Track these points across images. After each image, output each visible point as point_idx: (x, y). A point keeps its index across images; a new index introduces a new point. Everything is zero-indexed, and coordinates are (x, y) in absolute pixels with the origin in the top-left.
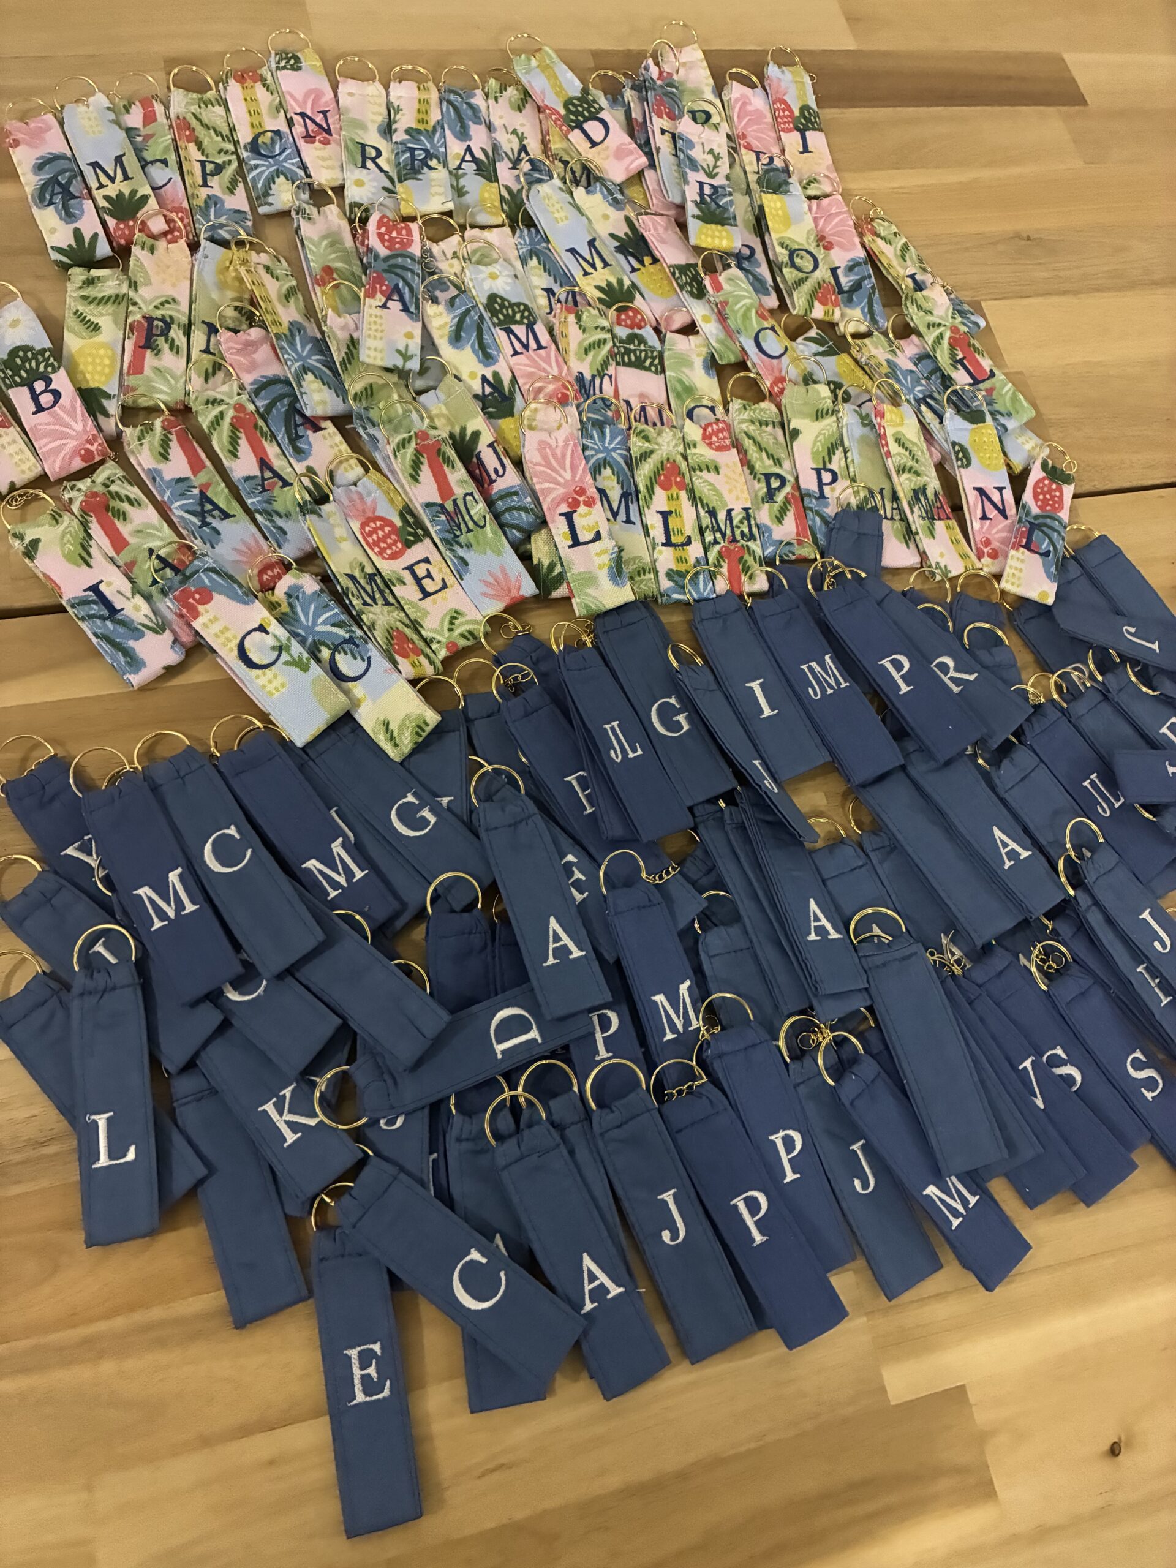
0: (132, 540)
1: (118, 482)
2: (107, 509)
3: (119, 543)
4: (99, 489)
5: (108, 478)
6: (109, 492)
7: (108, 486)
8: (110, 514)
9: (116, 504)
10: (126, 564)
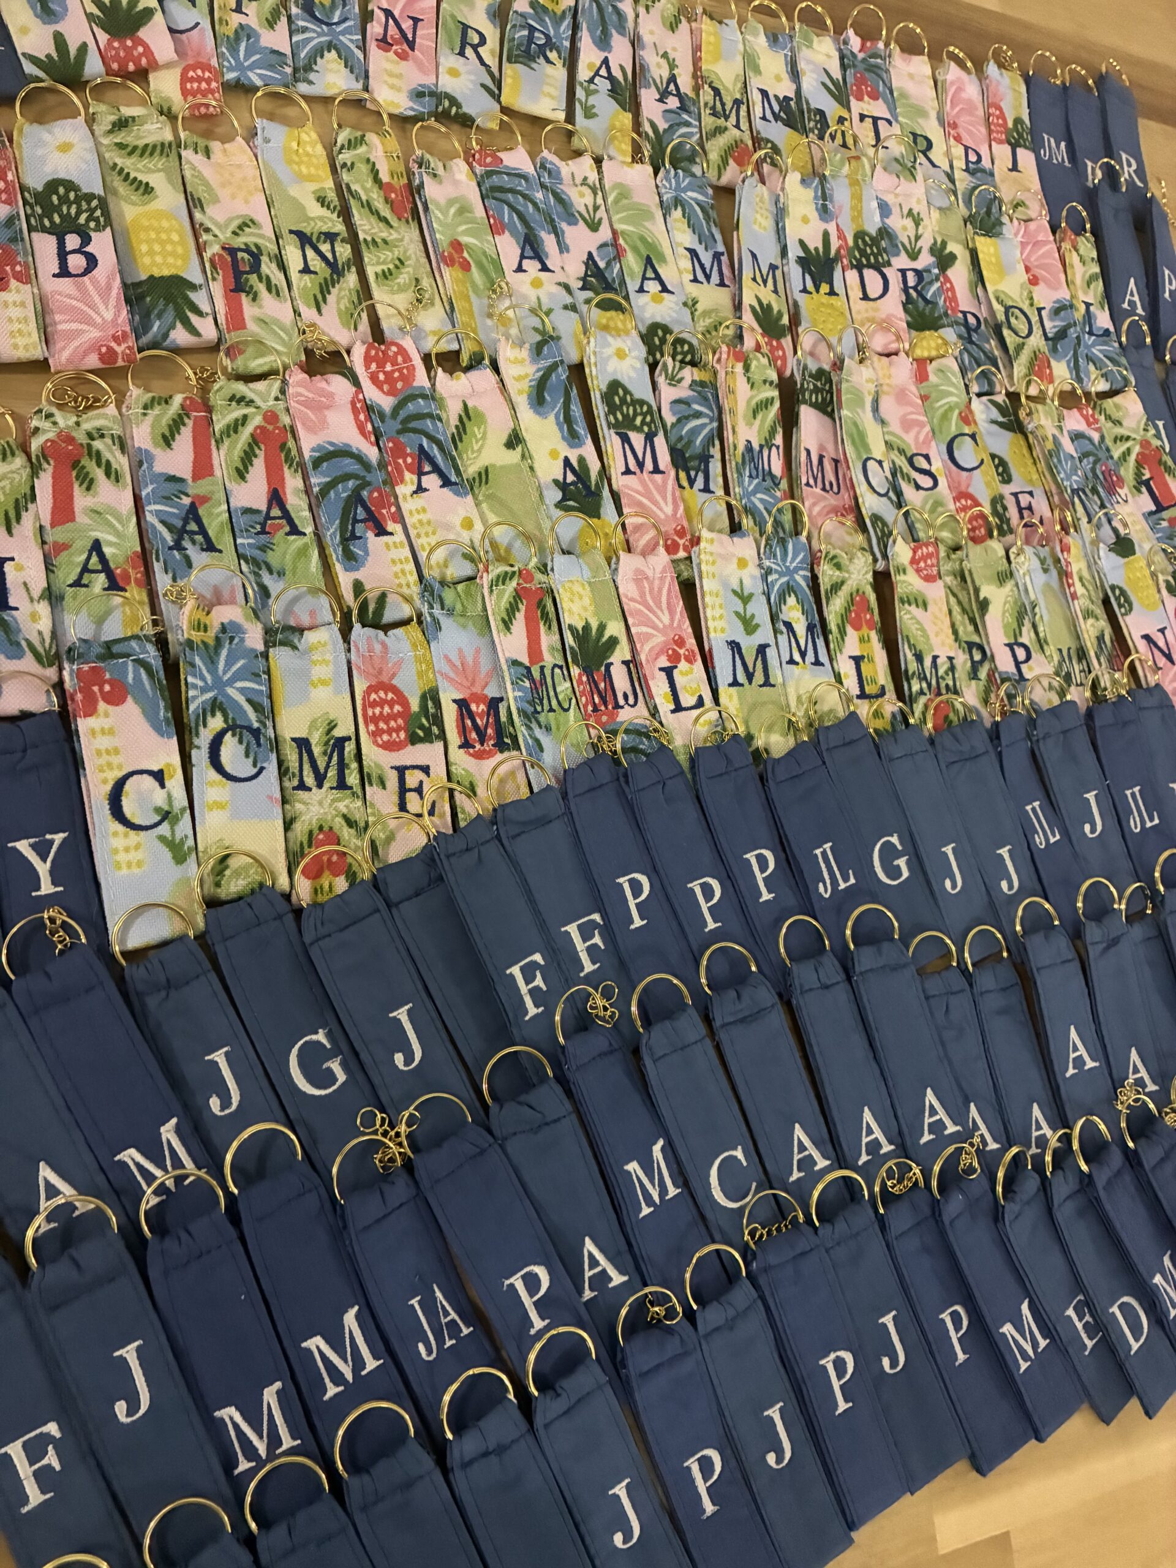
0: (81, 518)
1: (108, 441)
2: (76, 464)
3: (63, 512)
4: (82, 438)
5: (99, 429)
6: (89, 446)
7: (93, 439)
8: (74, 473)
9: (90, 465)
10: (55, 543)
